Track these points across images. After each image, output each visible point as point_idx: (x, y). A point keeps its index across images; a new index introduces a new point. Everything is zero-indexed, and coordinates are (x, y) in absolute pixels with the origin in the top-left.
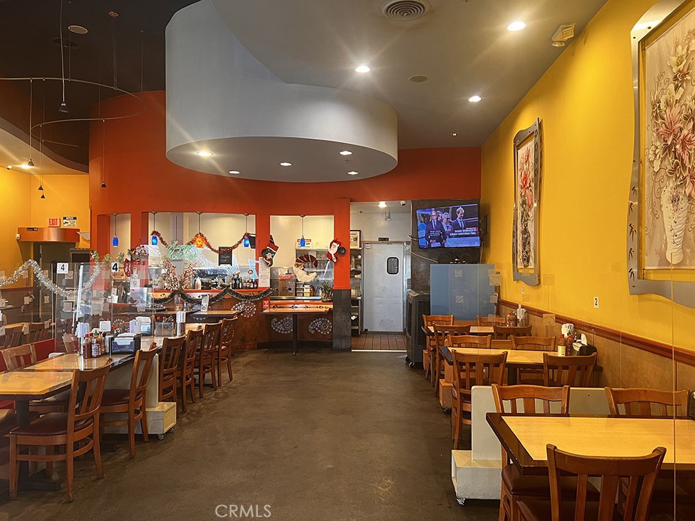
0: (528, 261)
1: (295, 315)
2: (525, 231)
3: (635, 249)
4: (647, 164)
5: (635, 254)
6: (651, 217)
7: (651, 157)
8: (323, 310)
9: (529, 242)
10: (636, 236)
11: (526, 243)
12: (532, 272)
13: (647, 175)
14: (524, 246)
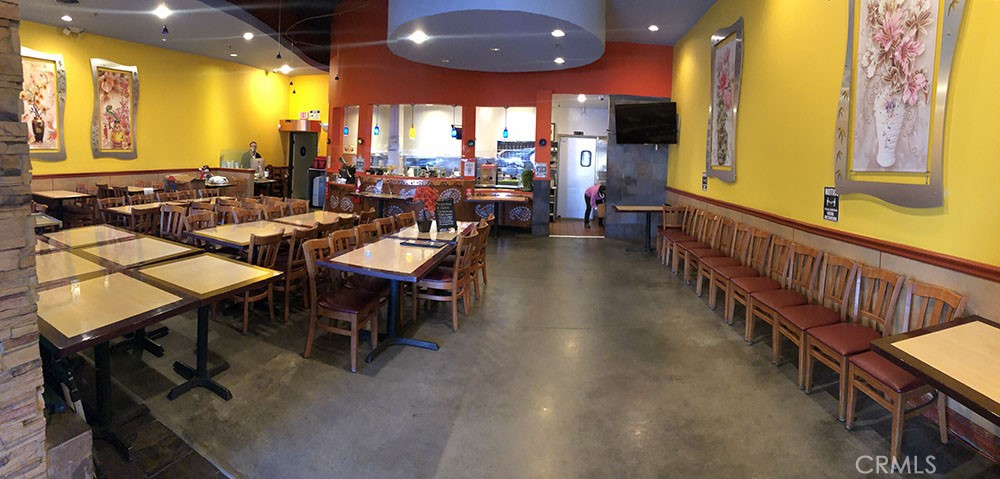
0: (724, 158)
1: (497, 203)
2: (722, 131)
3: (844, 152)
4: (859, 69)
5: (843, 157)
6: (862, 122)
7: (865, 63)
8: (523, 199)
9: (726, 142)
10: (845, 139)
11: (722, 141)
12: (729, 169)
13: (859, 80)
14: (720, 144)
